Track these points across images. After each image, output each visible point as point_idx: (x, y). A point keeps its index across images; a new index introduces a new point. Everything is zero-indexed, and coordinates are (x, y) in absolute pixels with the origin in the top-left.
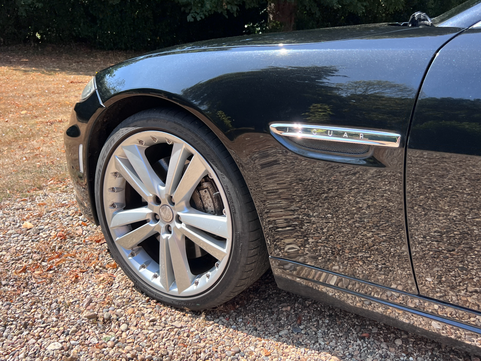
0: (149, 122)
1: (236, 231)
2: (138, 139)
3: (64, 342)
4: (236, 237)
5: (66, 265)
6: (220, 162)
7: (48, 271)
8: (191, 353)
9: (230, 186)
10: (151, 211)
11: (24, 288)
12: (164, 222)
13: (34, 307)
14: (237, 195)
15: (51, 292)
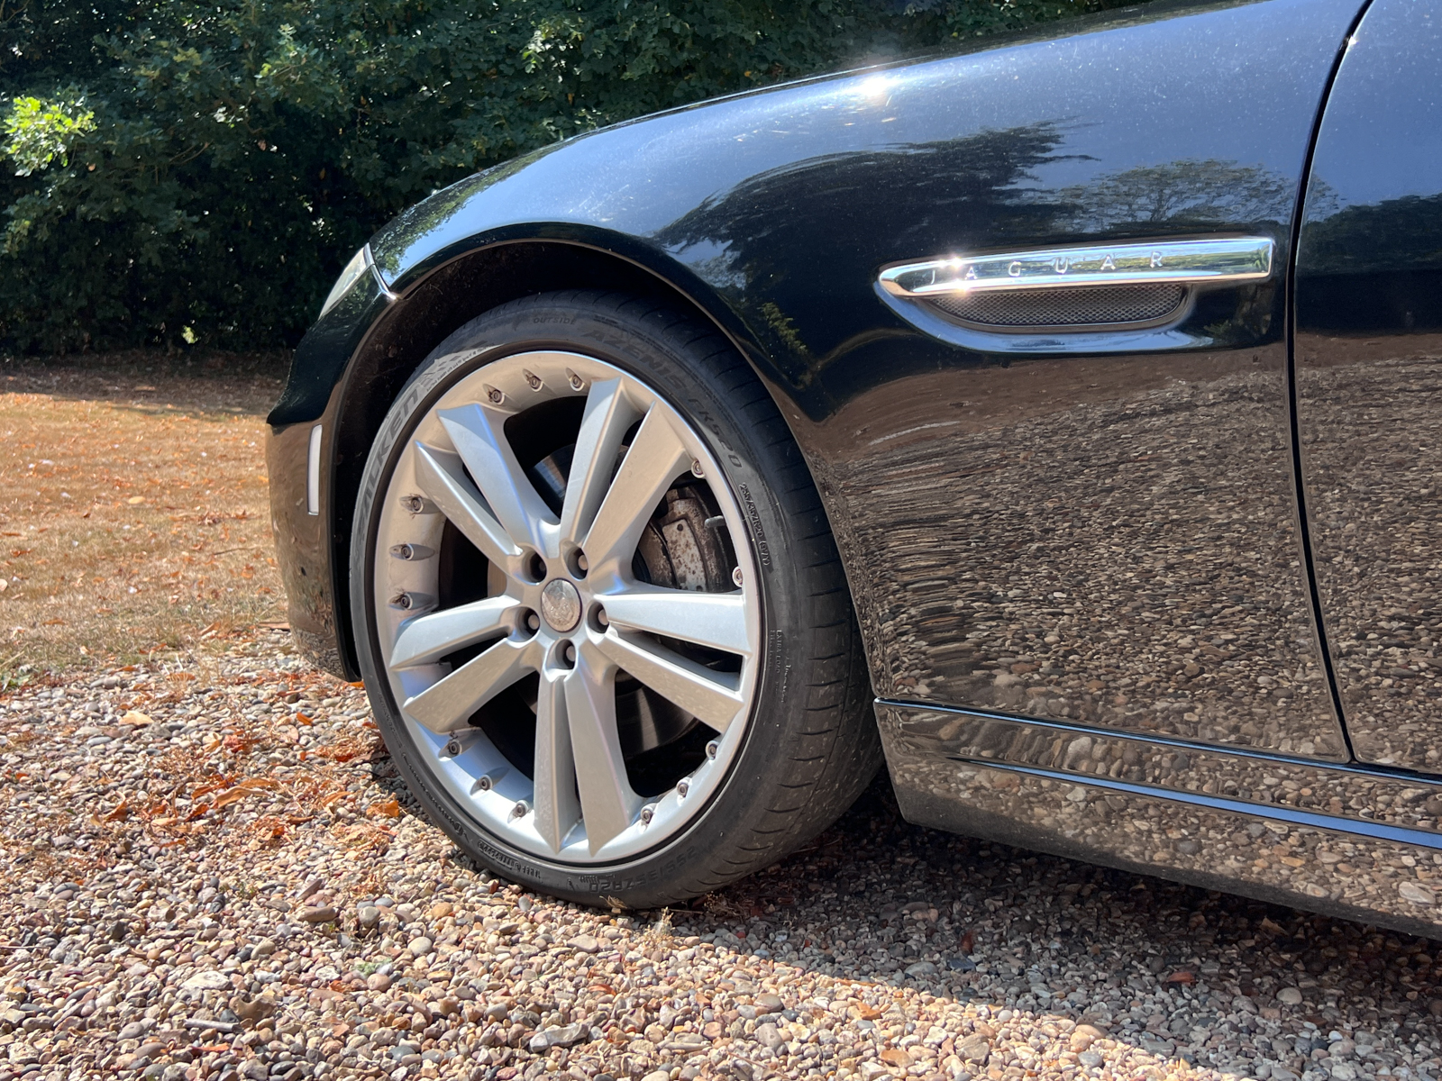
0: (521, 328)
1: (773, 624)
2: (485, 385)
3: (236, 972)
4: (772, 647)
5: (247, 807)
6: (727, 418)
7: (190, 820)
8: (629, 1006)
9: (756, 487)
10: (514, 603)
11: (119, 857)
12: (552, 632)
13: (146, 894)
14: (776, 513)
15: (200, 869)
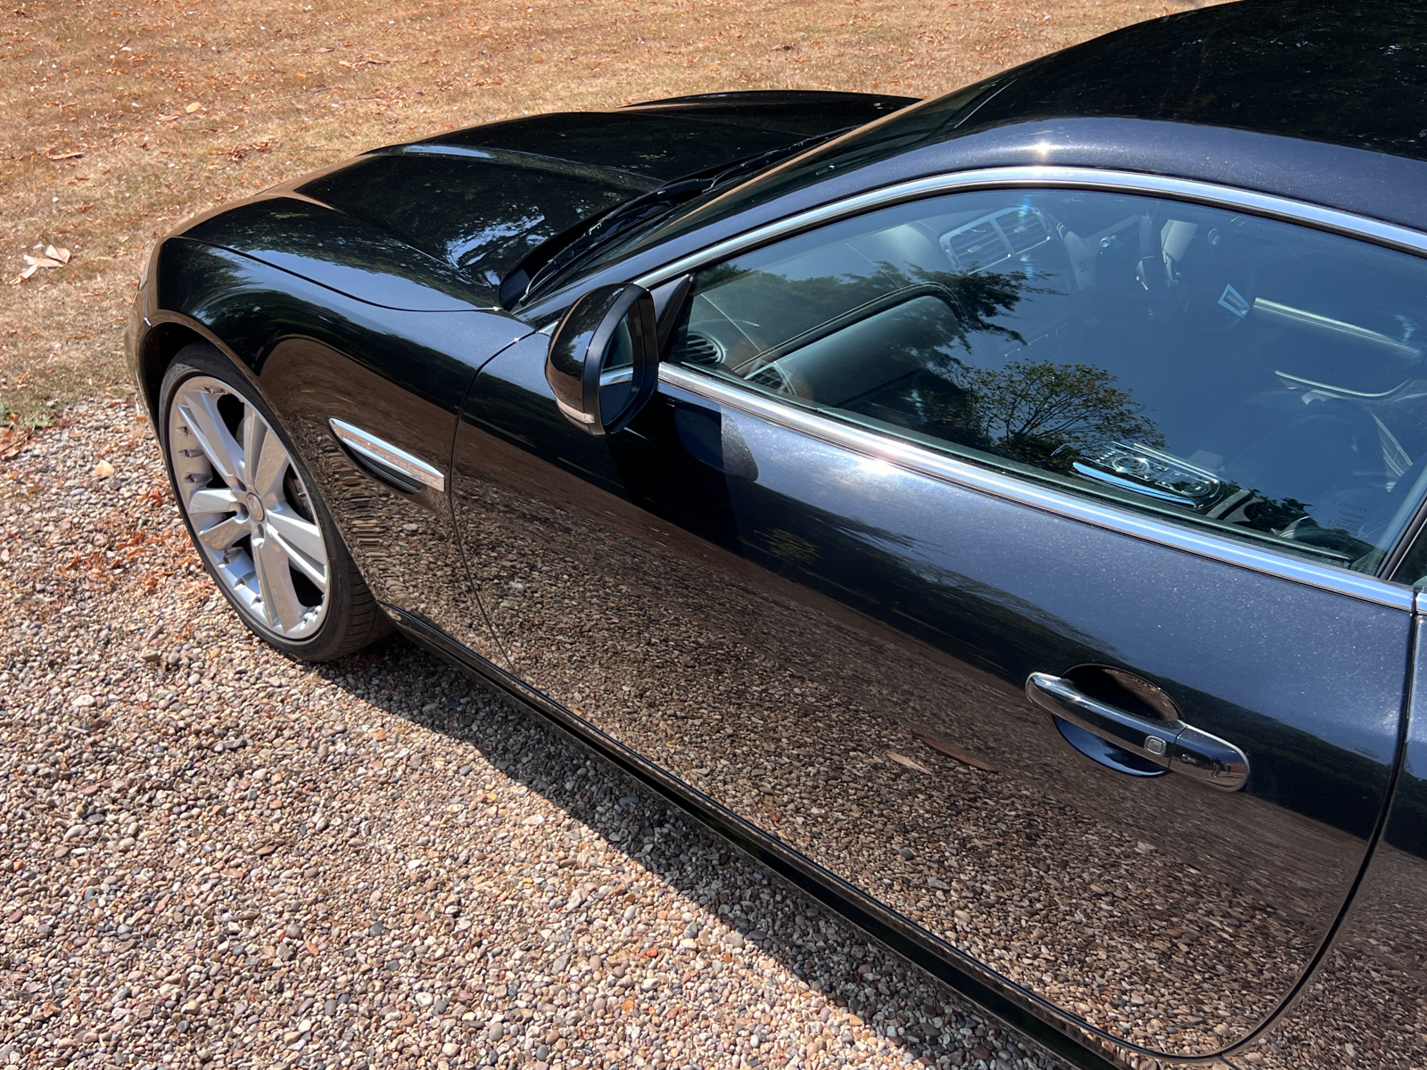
2: (202, 385)
3: (100, 695)
5: (146, 559)
7: (113, 568)
10: (235, 499)
12: (254, 519)
13: (73, 634)
